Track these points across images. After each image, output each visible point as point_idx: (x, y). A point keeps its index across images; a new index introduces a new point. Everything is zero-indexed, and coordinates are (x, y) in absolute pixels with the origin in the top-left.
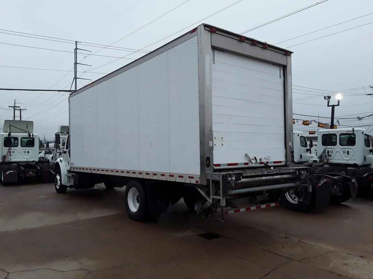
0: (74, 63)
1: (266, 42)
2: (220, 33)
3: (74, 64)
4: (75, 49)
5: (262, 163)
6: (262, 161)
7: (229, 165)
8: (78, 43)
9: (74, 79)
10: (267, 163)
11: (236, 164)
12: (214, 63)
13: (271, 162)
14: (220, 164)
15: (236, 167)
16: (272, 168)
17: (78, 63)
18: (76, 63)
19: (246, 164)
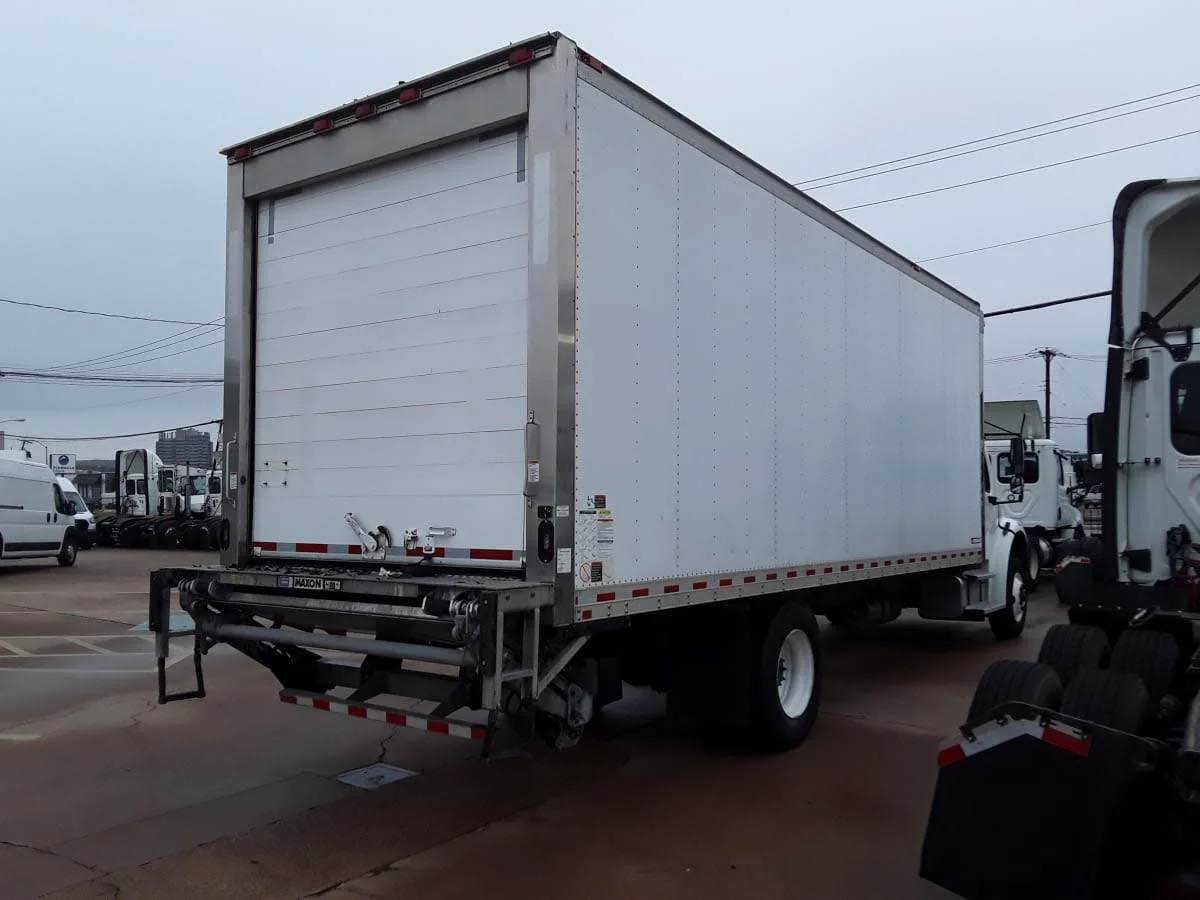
1: (401, 83)
2: (262, 151)
5: (418, 551)
6: (420, 544)
7: (301, 547)
10: (440, 552)
11: (323, 548)
12: (271, 241)
13: (458, 553)
14: (275, 544)
15: (322, 556)
19: (355, 549)
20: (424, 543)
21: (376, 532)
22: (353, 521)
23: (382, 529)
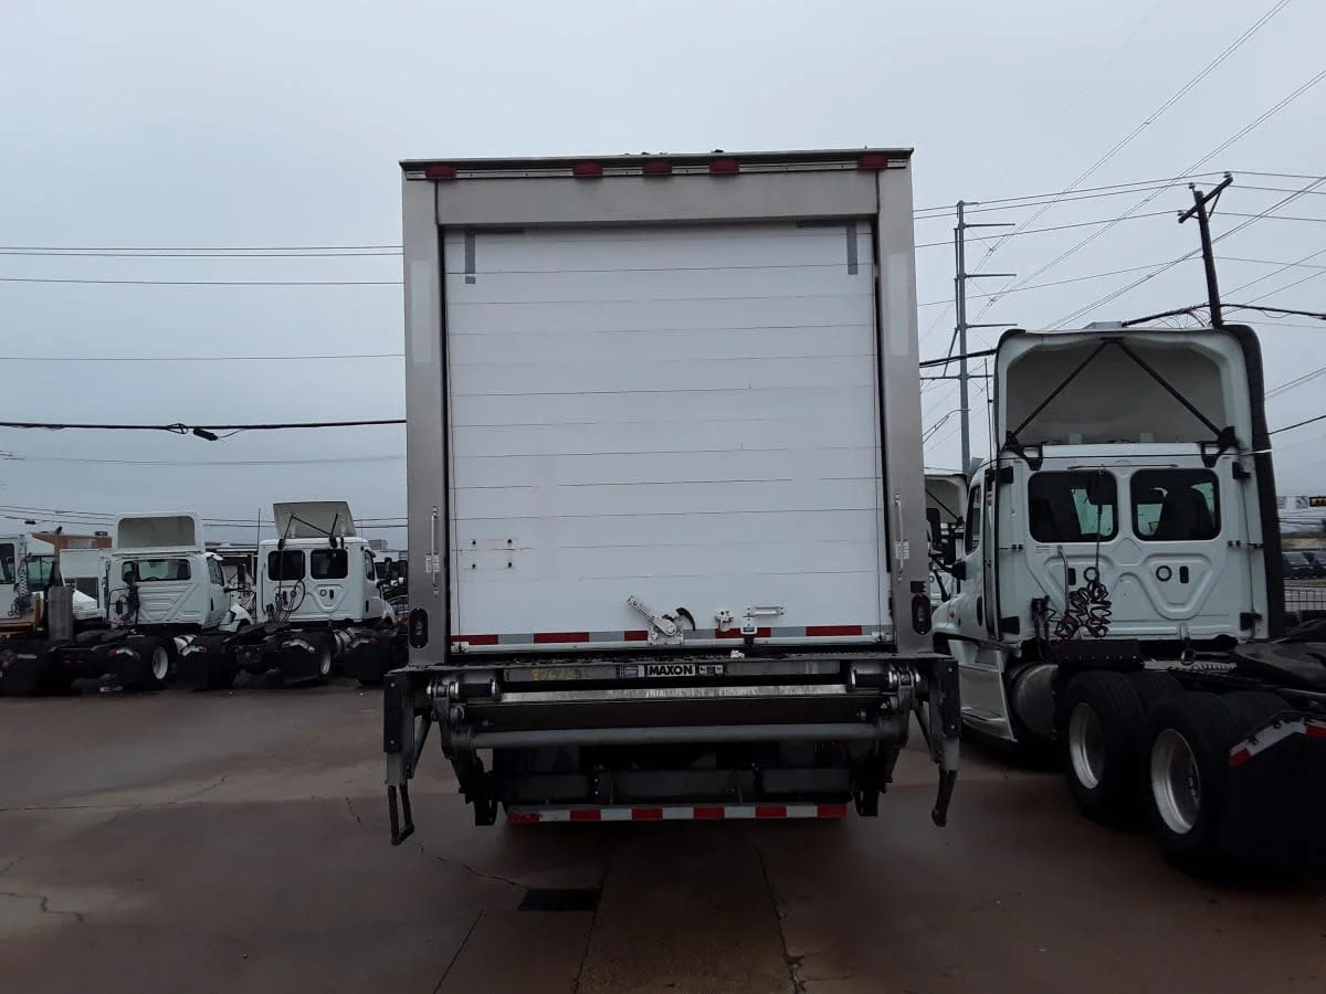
0: (955, 276)
2: (475, 175)
3: (956, 280)
4: (956, 230)
6: (736, 625)
8: (965, 208)
9: (956, 333)
10: (765, 632)
12: (471, 281)
15: (582, 645)
16: (735, 654)
17: (968, 274)
18: (961, 277)
20: (742, 623)
21: (674, 614)
22: (635, 607)
23: (682, 612)
